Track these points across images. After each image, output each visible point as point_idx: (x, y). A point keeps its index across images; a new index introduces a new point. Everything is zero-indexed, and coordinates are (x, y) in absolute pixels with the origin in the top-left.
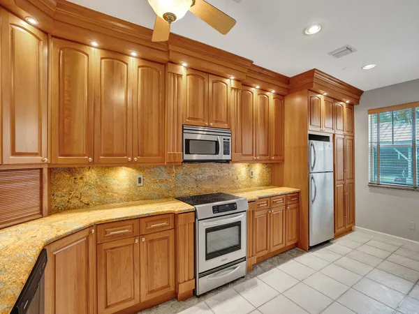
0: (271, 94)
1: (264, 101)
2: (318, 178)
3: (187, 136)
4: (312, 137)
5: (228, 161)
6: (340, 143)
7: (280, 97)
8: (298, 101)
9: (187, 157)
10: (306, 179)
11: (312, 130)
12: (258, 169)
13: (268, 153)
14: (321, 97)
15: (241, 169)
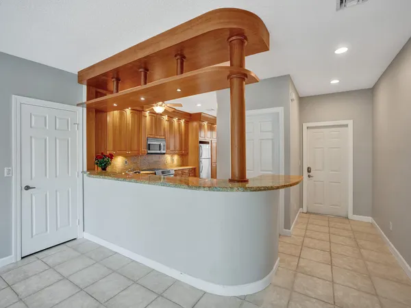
0: (182, 121)
1: (179, 124)
2: (203, 161)
3: (149, 143)
4: (201, 142)
5: (164, 154)
6: (214, 145)
7: (187, 122)
8: (195, 124)
9: (149, 152)
10: (198, 162)
11: (201, 139)
12: (176, 158)
13: (181, 149)
14: (205, 124)
15: (168, 158)
